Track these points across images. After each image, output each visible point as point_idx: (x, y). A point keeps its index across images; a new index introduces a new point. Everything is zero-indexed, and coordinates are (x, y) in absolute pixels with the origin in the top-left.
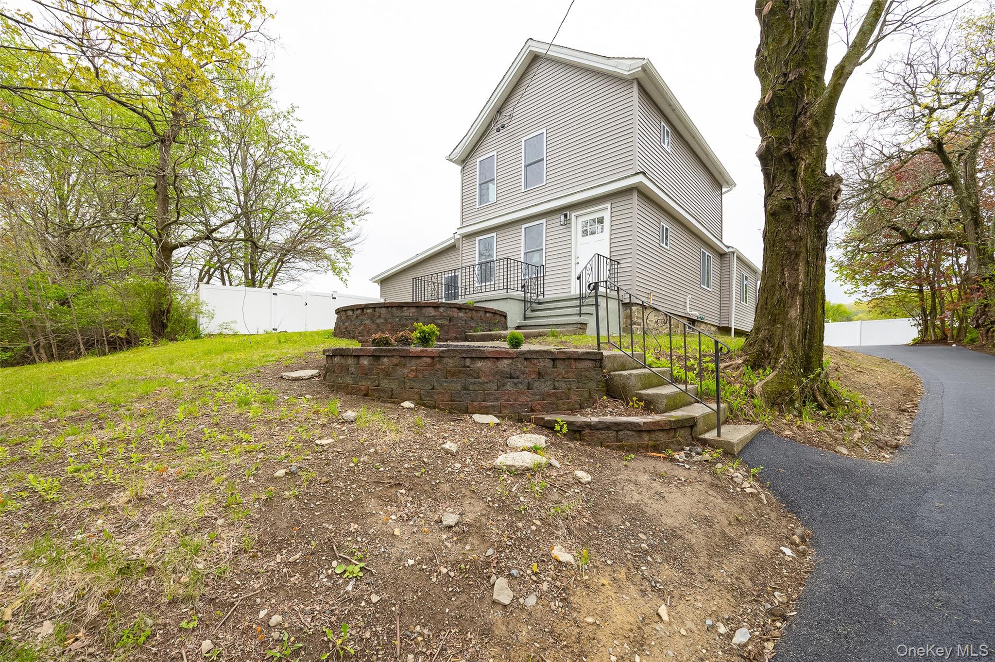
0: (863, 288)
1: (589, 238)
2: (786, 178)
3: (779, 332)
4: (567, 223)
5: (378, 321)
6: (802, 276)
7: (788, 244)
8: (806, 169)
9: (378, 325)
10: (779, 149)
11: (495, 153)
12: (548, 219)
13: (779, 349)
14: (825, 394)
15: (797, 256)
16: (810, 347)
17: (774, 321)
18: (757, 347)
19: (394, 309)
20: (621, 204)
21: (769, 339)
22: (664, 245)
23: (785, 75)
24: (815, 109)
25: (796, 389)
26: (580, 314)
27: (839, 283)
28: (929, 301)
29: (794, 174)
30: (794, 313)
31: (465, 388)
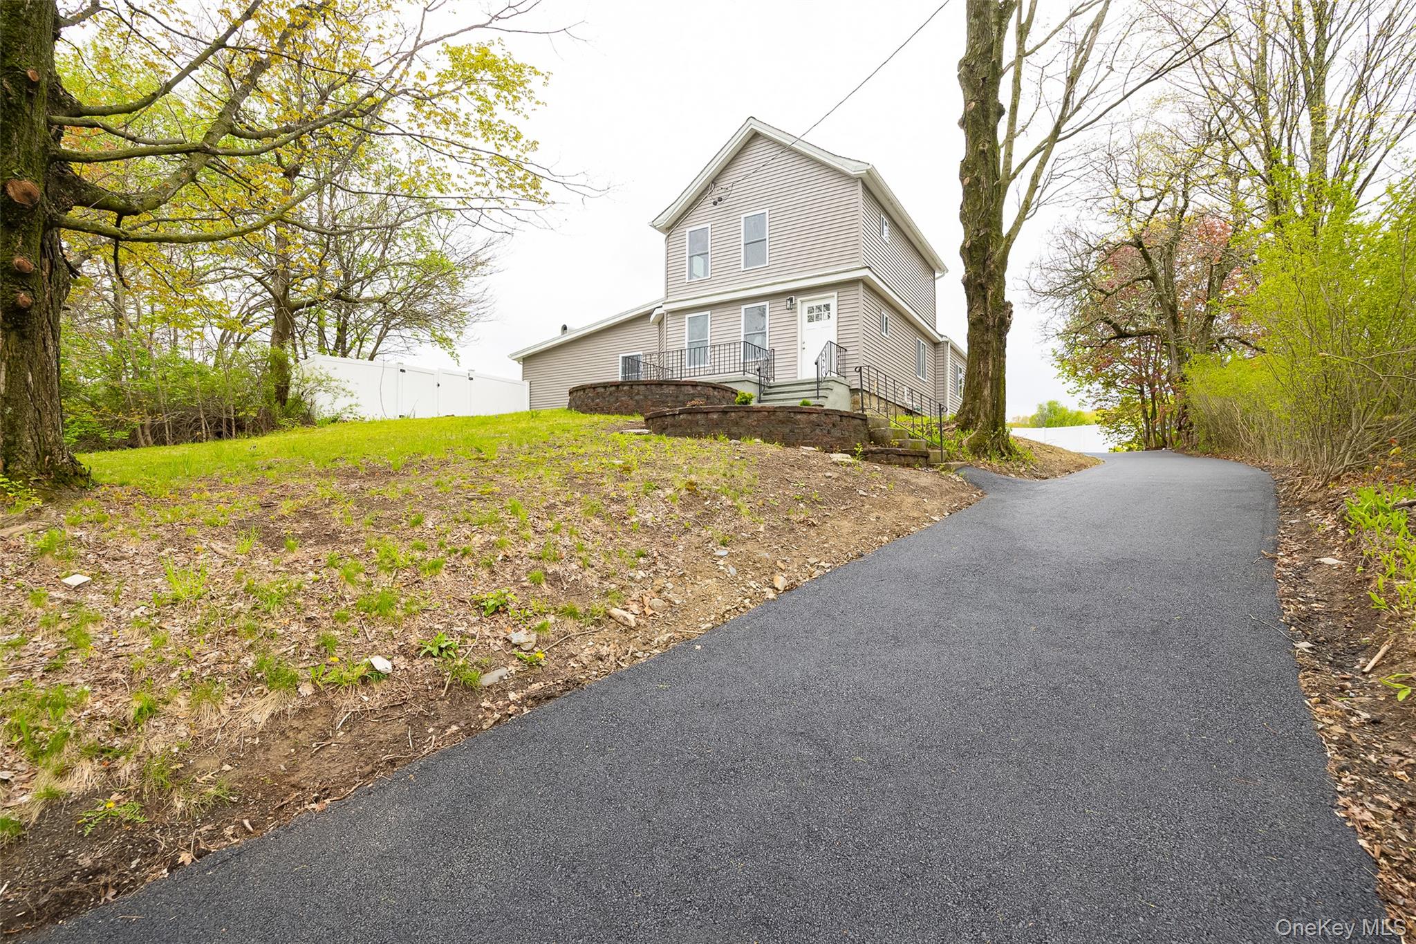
0: (1087, 387)
1: (815, 323)
2: (980, 300)
3: (978, 405)
4: (792, 308)
5: (636, 398)
6: (990, 367)
7: (982, 345)
8: (992, 295)
9: (637, 402)
10: (975, 280)
11: (709, 225)
12: (774, 301)
13: (979, 416)
14: (1007, 448)
15: (988, 354)
16: (997, 415)
17: (975, 398)
18: (964, 416)
19: (653, 387)
20: (848, 293)
21: (972, 411)
22: (884, 334)
23: (978, 230)
24: (996, 257)
25: (988, 442)
26: (818, 397)
27: (1061, 380)
28: (1150, 406)
29: (985, 298)
30: (987, 392)
31: (791, 431)
